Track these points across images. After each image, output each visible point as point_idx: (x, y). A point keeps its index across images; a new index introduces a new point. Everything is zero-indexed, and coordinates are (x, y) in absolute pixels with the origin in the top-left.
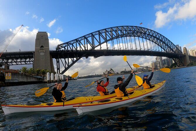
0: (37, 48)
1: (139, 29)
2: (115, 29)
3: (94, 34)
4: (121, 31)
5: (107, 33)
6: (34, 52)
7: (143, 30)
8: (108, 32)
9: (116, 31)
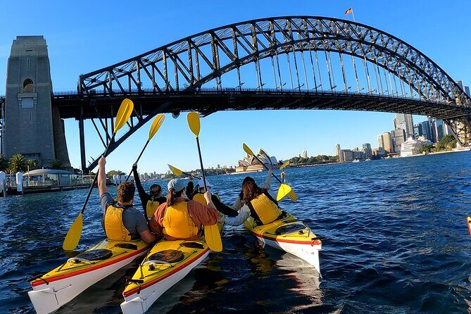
0: (12, 86)
1: (342, 29)
2: (265, 26)
3: (197, 41)
4: (285, 32)
5: (239, 38)
6: (4, 100)
7: (354, 31)
8: (243, 36)
9: (269, 32)
